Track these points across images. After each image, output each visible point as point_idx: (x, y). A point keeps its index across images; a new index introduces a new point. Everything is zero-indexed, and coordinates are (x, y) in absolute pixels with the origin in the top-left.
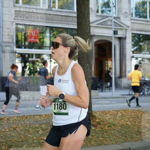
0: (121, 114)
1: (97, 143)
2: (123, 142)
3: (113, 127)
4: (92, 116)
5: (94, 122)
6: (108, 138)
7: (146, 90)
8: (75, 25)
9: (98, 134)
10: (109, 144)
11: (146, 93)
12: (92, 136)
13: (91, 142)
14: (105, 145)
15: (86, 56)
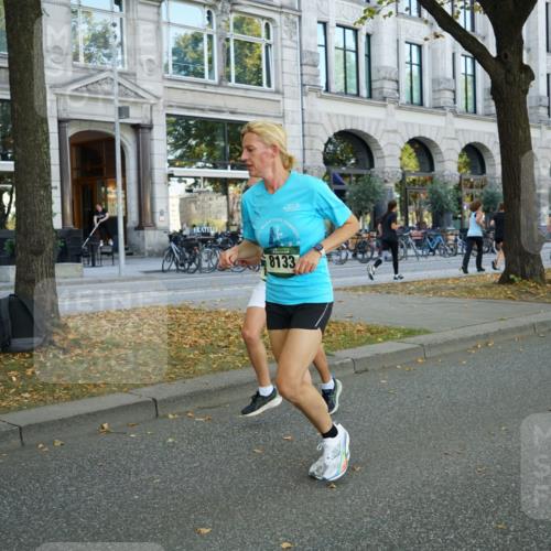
1: (71, 393)
2: (138, 387)
4: (59, 326)
7: (204, 256)
8: (6, 89)
10: (99, 395)
11: (205, 265)
13: (54, 391)
14: (92, 396)
15: (38, 171)
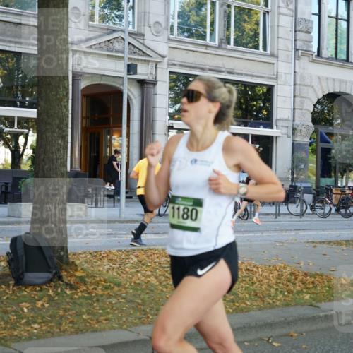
0: (136, 259)
1: (76, 326)
2: (136, 325)
3: (116, 289)
4: (68, 263)
5: (71, 276)
6: (101, 315)
9: (81, 305)
10: (104, 330)
12: (65, 310)
13: (60, 324)
14: (95, 331)
15: (57, 122)
